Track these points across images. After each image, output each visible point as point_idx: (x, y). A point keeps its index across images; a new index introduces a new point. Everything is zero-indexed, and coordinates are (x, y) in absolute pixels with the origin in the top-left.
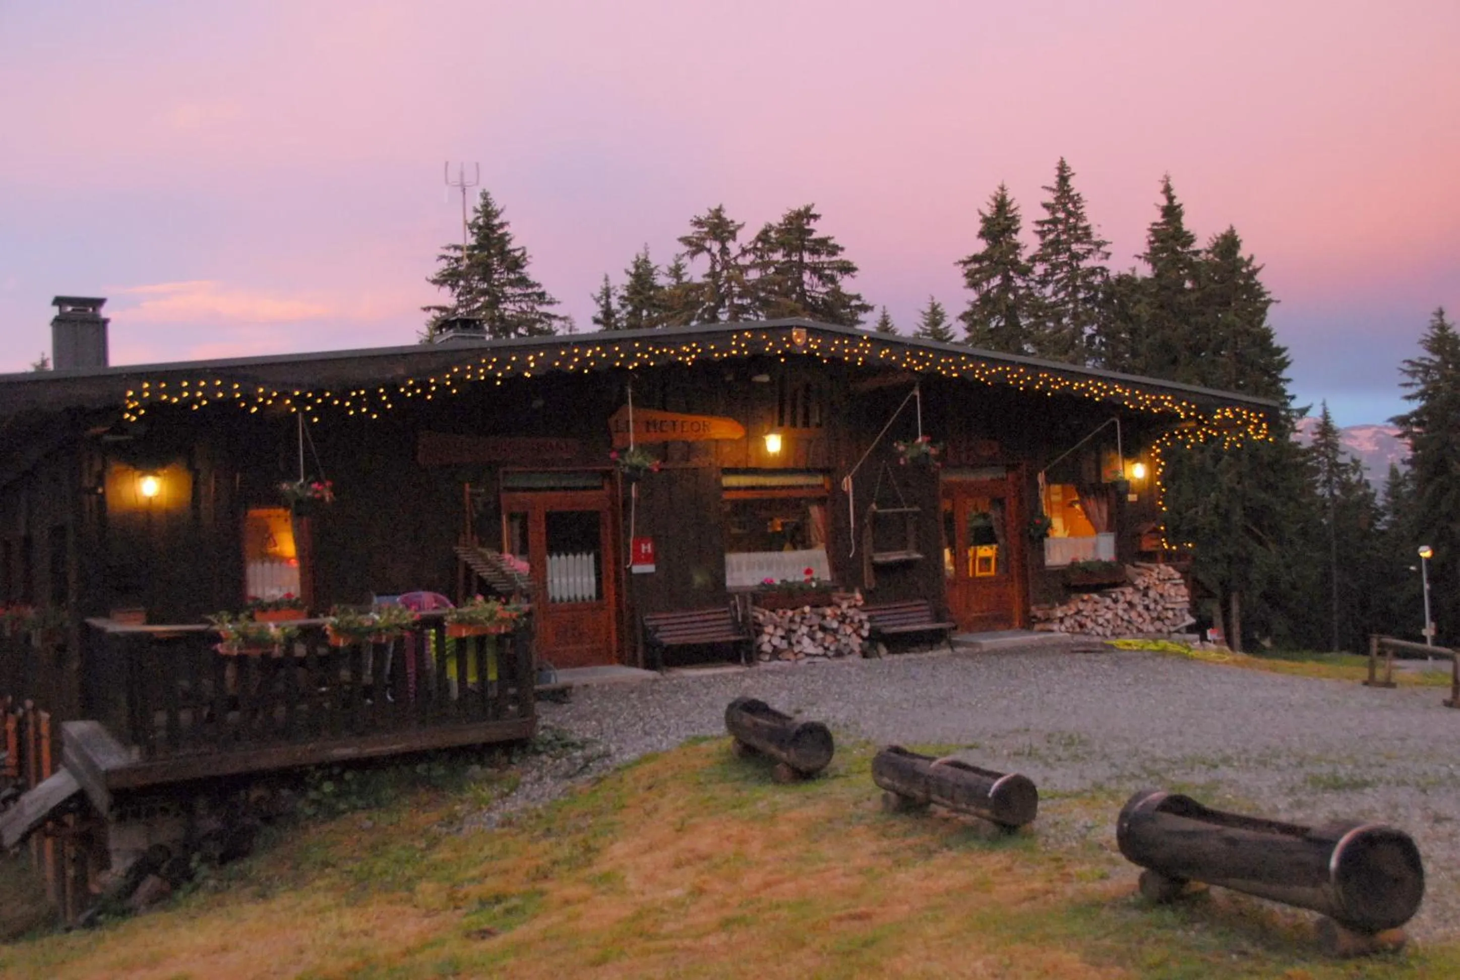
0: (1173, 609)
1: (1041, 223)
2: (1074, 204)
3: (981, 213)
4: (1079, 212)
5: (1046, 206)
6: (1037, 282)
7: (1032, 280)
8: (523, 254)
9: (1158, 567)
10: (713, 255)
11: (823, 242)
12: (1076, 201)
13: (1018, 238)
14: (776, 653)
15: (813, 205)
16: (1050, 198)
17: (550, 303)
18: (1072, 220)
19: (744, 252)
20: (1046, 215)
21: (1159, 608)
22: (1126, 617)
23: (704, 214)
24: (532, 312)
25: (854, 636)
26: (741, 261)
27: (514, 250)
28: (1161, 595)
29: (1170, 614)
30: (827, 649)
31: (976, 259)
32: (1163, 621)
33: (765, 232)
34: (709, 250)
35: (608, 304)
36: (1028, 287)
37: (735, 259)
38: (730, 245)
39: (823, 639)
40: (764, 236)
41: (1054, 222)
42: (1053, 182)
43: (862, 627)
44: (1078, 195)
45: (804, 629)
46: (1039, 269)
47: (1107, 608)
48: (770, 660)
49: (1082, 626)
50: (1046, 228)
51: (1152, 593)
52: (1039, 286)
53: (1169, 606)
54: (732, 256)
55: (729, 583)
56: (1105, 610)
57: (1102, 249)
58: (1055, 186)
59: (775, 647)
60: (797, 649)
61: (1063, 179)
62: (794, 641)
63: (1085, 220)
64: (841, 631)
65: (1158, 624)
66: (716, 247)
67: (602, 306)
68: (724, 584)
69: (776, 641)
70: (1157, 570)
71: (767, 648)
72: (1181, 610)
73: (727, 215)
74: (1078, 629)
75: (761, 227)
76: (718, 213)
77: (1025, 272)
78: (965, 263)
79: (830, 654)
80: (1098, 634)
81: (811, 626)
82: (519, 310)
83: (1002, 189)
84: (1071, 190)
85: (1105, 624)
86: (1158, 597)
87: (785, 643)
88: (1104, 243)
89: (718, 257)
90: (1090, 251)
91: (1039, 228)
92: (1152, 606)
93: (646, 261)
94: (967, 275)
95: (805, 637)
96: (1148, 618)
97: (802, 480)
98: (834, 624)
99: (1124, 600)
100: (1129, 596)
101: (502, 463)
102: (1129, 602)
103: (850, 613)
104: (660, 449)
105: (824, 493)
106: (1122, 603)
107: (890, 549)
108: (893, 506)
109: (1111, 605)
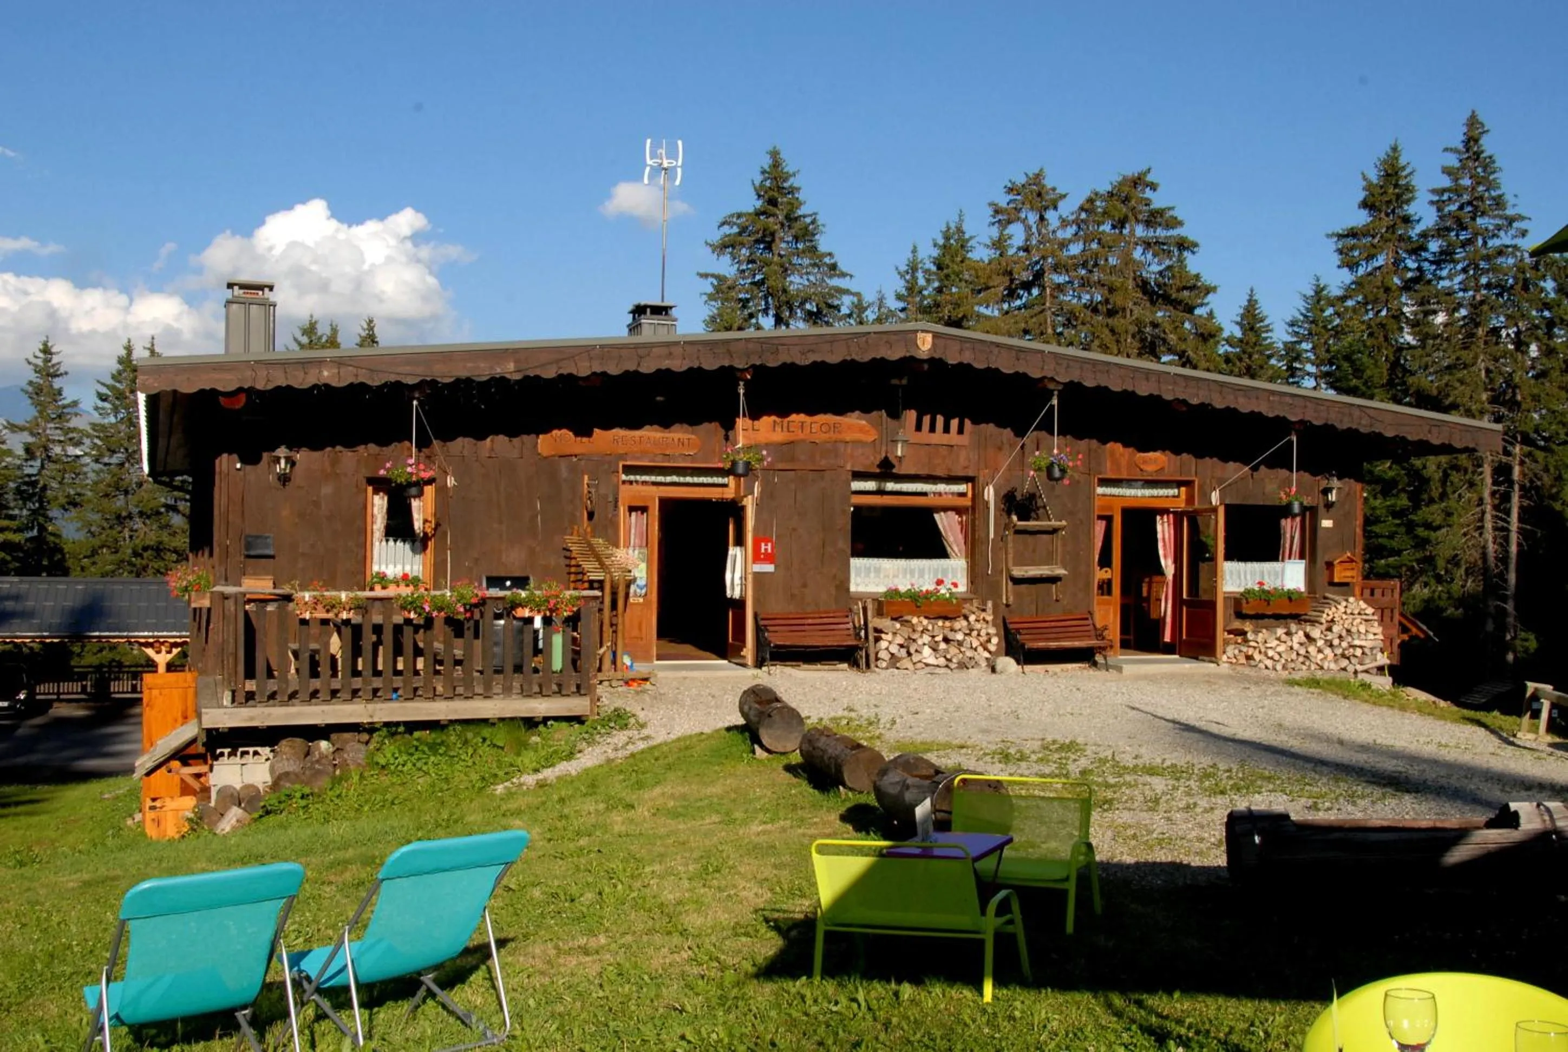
0: (1361, 647)
1: (1442, 191)
2: (1485, 169)
3: (1365, 178)
4: (1491, 177)
5: (1447, 171)
6: (1432, 263)
7: (1426, 260)
8: (813, 222)
9: (1347, 600)
10: (1028, 228)
11: (1160, 213)
12: (1488, 165)
13: (1411, 209)
14: (894, 660)
15: (1149, 170)
16: (1453, 161)
17: (843, 275)
18: (1481, 188)
19: (1064, 223)
20: (1446, 182)
21: (1344, 644)
22: (1302, 652)
23: (1021, 180)
24: (820, 285)
25: (980, 649)
26: (1061, 235)
27: (804, 216)
28: (1348, 631)
29: (1358, 652)
30: (949, 660)
31: (1353, 233)
32: (1348, 658)
33: (1091, 201)
34: (1024, 221)
35: (914, 278)
36: (1419, 269)
37: (1054, 232)
38: (1051, 215)
39: (947, 651)
40: (1088, 207)
41: (1457, 191)
42: (1457, 141)
43: (989, 641)
44: (1490, 157)
45: (926, 638)
46: (1434, 246)
47: (1278, 639)
48: (887, 668)
49: (1249, 658)
50: (1445, 197)
51: (1336, 629)
52: (1434, 267)
53: (1357, 642)
54: (1051, 228)
55: (853, 588)
56: (1277, 642)
57: (1515, 225)
58: (1461, 147)
59: (892, 655)
60: (916, 658)
61: (1471, 141)
62: (912, 650)
63: (1499, 188)
64: (967, 644)
65: (1344, 663)
66: (1033, 218)
67: (907, 282)
68: (848, 589)
69: (894, 649)
70: (1344, 604)
71: (883, 655)
72: (1372, 649)
73: (1048, 183)
74: (1243, 661)
75: (1087, 194)
76: (1038, 178)
77: (1417, 250)
78: (1340, 236)
79: (953, 666)
80: (1267, 668)
81: (933, 637)
82: (806, 283)
83: (1395, 149)
84: (1482, 152)
85: (1277, 657)
86: (1344, 633)
87: (903, 651)
88: (1521, 218)
89: (1034, 230)
90: (1499, 228)
91: (1436, 198)
92: (1336, 642)
93: (960, 230)
94: (1340, 252)
95: (926, 648)
96: (1331, 655)
97: (941, 487)
98: (960, 636)
99: (1301, 633)
100: (1308, 629)
101: (623, 457)
102: (1307, 636)
103: (978, 626)
104: (786, 449)
105: (967, 502)
106: (1299, 636)
107: (1033, 563)
108: (1037, 519)
109: (1284, 637)
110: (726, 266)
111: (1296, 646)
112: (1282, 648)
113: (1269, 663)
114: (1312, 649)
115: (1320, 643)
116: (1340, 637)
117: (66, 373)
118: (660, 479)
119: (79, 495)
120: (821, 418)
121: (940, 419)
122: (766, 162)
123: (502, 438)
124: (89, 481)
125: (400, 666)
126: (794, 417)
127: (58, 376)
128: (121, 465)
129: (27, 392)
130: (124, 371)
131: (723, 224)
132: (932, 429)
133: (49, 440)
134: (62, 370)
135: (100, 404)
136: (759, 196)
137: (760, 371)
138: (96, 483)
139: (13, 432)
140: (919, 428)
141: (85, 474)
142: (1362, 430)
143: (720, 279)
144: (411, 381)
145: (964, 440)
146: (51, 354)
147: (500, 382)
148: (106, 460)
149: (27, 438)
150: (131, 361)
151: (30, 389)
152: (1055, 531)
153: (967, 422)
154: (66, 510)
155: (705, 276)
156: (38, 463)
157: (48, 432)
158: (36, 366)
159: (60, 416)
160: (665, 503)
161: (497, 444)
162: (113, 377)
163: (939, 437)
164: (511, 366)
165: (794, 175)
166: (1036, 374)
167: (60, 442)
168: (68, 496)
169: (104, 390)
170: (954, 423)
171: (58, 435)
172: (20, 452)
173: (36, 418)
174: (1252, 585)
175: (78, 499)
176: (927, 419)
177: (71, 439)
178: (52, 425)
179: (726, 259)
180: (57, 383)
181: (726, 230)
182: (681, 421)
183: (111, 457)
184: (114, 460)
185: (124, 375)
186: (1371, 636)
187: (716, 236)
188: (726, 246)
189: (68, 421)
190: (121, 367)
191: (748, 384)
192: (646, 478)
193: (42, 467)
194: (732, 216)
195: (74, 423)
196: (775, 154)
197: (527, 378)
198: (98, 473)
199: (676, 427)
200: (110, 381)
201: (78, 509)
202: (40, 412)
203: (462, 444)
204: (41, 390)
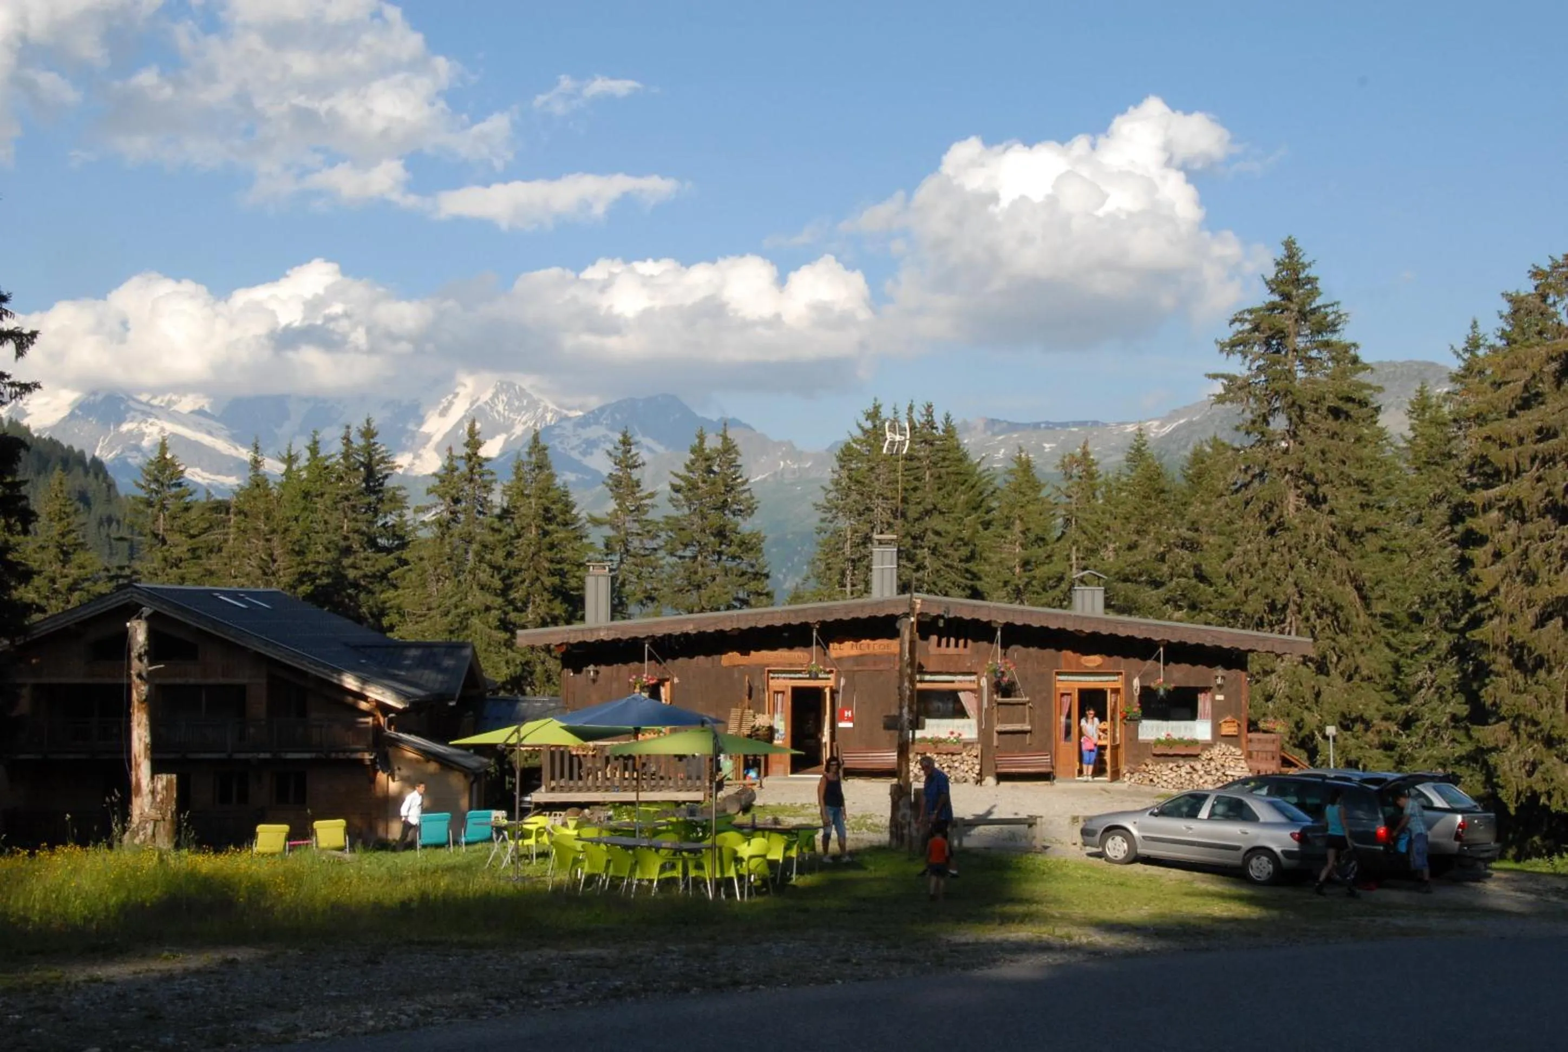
0: (1232, 775)
21: (1219, 774)
22: (1188, 777)
25: (970, 772)
28: (1222, 765)
47: (1171, 769)
51: (1213, 764)
53: (1229, 773)
56: (1170, 771)
80: (1162, 787)
85: (1169, 781)
86: (1219, 767)
92: (1213, 772)
97: (960, 678)
98: (957, 764)
99: (1188, 766)
100: (1192, 764)
101: (768, 666)
102: (1192, 767)
103: (967, 758)
104: (858, 659)
105: (975, 686)
106: (1187, 768)
107: (1011, 722)
108: (1016, 696)
109: (1175, 769)
110: (1237, 366)
111: (1183, 774)
112: (1173, 775)
113: (1165, 784)
114: (1195, 776)
115: (1201, 773)
116: (1217, 769)
117: (644, 464)
118: (792, 676)
119: (655, 589)
120: (879, 642)
121: (952, 640)
122: (1281, 253)
123: (702, 657)
124: (664, 576)
125: (627, 776)
126: (863, 641)
127: (636, 467)
128: (694, 558)
129: (607, 485)
130: (697, 460)
131: (1232, 322)
132: (948, 645)
133: (627, 534)
134: (640, 461)
135: (675, 495)
136: (1273, 291)
137: (823, 624)
138: (671, 577)
139: (595, 526)
140: (939, 645)
141: (662, 567)
142: (1207, 644)
143: (1231, 379)
144: (642, 636)
145: (967, 651)
146: (630, 444)
147: (686, 635)
148: (680, 553)
149: (607, 531)
150: (703, 450)
151: (610, 482)
152: (1023, 704)
153: (969, 642)
154: (644, 605)
155: (1215, 376)
156: (616, 558)
157: (627, 525)
158: (616, 457)
159: (637, 509)
160: (795, 690)
161: (701, 660)
162: (687, 467)
163: (952, 650)
164: (691, 627)
165: (1310, 265)
166: (985, 619)
167: (638, 534)
168: (645, 591)
169: (678, 482)
170: (961, 642)
171: (635, 528)
172: (600, 545)
173: (616, 511)
174: (1163, 736)
175: (655, 594)
176: (944, 640)
177: (649, 532)
178: (630, 518)
179: (1238, 358)
180: (636, 474)
181: (1237, 325)
182: (800, 645)
183: (684, 550)
184: (688, 553)
185: (697, 464)
186: (1239, 769)
187: (1228, 334)
188: (1234, 345)
189: (646, 513)
190: (693, 457)
191: (818, 631)
192: (784, 675)
193: (621, 562)
194: (1242, 313)
195: (652, 515)
196: (1289, 245)
197: (699, 632)
198: (672, 566)
199: (797, 649)
200: (683, 472)
201: (656, 604)
202: (619, 505)
203: (681, 661)
204: (620, 483)
